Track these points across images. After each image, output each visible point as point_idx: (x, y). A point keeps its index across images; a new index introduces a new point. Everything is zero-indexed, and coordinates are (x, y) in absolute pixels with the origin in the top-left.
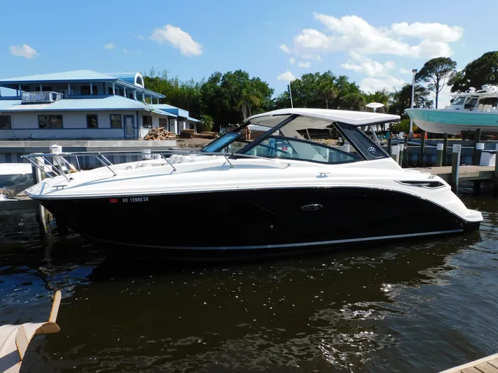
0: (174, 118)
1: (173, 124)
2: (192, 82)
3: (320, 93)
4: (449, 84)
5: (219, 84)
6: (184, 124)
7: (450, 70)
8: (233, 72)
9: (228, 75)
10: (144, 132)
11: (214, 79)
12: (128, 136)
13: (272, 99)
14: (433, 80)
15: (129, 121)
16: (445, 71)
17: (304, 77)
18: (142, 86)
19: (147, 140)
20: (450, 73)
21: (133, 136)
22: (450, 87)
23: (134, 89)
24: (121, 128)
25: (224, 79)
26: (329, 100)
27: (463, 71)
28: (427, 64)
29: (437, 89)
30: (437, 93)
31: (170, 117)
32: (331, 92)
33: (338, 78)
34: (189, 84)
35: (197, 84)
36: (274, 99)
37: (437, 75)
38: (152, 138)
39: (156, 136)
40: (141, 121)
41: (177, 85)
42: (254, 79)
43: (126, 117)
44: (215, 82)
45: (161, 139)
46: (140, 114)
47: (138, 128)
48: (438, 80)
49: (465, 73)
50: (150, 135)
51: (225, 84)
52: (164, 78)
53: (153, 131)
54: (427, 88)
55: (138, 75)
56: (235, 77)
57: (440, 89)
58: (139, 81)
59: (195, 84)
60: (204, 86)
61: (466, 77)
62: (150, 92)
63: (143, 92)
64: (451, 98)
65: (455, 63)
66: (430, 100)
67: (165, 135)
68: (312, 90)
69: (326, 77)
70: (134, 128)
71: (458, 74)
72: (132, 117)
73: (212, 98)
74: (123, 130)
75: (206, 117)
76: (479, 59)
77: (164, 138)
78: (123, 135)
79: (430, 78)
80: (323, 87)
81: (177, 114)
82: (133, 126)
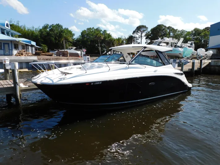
0: (29, 45)
1: (29, 49)
2: (33, 28)
3: (96, 36)
4: (145, 36)
5: (48, 30)
6: (34, 48)
7: (146, 30)
8: (55, 25)
9: (52, 25)
10: (15, 52)
11: (45, 27)
12: (5, 54)
13: (74, 38)
14: (139, 34)
15: (6, 46)
16: (144, 31)
17: (88, 29)
18: (9, 28)
19: (17, 56)
20: (145, 32)
21: (9, 54)
22: (145, 37)
23: (5, 29)
24: (2, 49)
25: (50, 27)
26: (100, 40)
27: (150, 31)
28: (137, 28)
29: (141, 38)
30: (141, 39)
31: (27, 45)
32: (101, 36)
33: (103, 30)
34: (31, 29)
35: (36, 29)
36: (75, 38)
37: (141, 32)
38: (20, 55)
39: (22, 54)
40: (13, 46)
41: (25, 28)
42: (65, 28)
43: (4, 44)
44: (46, 28)
45: (25, 56)
46: (13, 43)
47: (12, 50)
48: (142, 34)
49: (151, 32)
50: (19, 53)
51: (51, 30)
52: (17, 25)
53: (20, 51)
54: (138, 37)
55: (6, 22)
56: (56, 27)
57: (142, 38)
58: (7, 25)
59: (35, 29)
60: (41, 30)
61: (151, 34)
62: (13, 31)
63: (10, 31)
64: (146, 42)
65: (147, 28)
66: (139, 42)
67: (27, 54)
68: (92, 35)
69: (98, 30)
70: (10, 50)
71: (149, 32)
72: (8, 44)
73: (46, 36)
74: (3, 50)
75: (44, 45)
76: (156, 27)
77: (27, 55)
78: (3, 53)
79: (139, 33)
80: (97, 34)
81: (31, 43)
82: (9, 49)
